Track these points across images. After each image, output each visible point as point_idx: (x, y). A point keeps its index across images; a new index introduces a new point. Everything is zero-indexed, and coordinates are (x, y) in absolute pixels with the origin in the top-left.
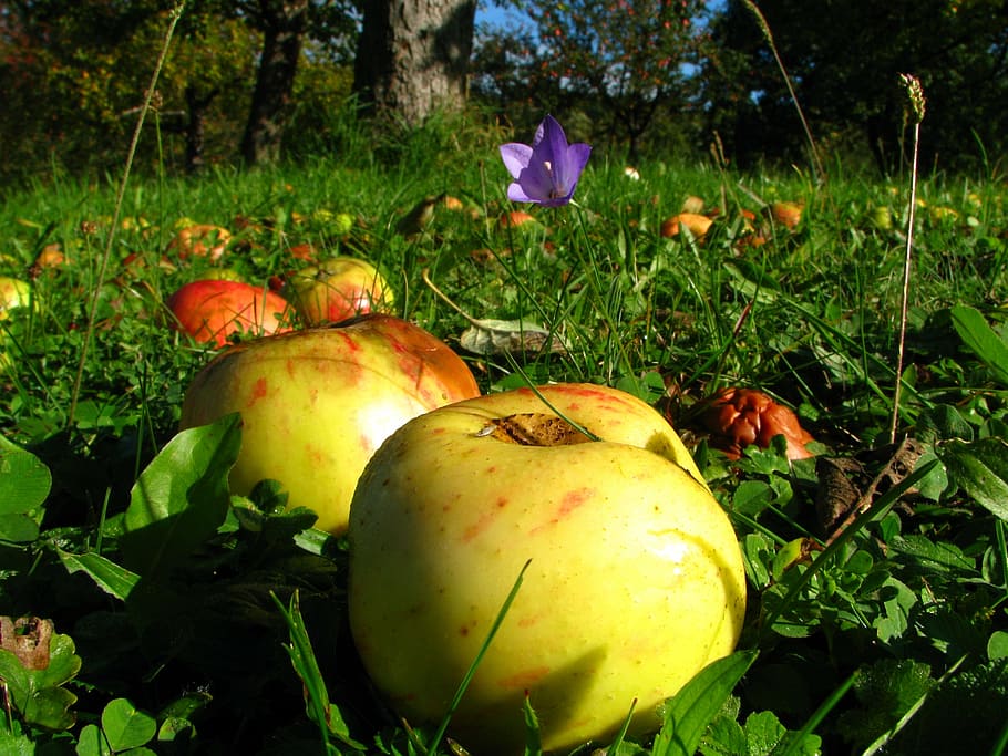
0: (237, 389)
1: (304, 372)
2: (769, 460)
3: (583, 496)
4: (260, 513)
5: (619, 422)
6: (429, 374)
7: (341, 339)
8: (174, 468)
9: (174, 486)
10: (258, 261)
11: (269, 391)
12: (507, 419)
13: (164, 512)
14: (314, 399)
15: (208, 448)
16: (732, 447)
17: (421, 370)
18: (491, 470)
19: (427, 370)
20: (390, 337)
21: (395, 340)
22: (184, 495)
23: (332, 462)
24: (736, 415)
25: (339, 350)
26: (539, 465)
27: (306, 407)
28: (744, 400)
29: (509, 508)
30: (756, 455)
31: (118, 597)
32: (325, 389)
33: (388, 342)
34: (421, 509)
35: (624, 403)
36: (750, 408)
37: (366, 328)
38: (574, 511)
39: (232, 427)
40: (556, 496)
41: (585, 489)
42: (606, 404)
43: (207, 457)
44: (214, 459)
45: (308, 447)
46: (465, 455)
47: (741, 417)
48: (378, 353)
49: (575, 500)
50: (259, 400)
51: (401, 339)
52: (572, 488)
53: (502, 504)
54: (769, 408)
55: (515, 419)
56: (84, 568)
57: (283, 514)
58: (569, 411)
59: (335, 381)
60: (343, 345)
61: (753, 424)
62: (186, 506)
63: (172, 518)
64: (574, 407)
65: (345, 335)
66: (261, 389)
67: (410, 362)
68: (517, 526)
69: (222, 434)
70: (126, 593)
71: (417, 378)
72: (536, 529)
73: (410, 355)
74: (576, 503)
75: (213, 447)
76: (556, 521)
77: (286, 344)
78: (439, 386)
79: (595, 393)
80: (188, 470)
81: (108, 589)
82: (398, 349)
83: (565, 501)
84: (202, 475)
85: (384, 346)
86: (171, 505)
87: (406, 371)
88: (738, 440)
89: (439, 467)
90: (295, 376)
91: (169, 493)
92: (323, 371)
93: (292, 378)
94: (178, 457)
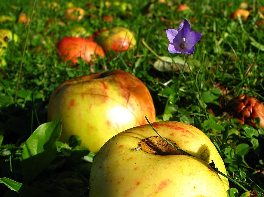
0: (64, 102)
1: (87, 98)
2: (252, 131)
3: (167, 183)
4: (71, 148)
5: (188, 142)
6: (132, 97)
7: (101, 84)
8: (39, 138)
9: (38, 144)
10: (93, 22)
11: (75, 104)
12: (147, 139)
13: (35, 152)
14: (90, 107)
15: (50, 131)
16: (241, 118)
17: (129, 96)
18: (136, 169)
19: (132, 95)
20: (119, 82)
21: (121, 84)
22: (42, 147)
23: (96, 130)
24: (244, 107)
25: (100, 89)
26: (153, 168)
27: (87, 110)
28: (247, 102)
29: (140, 185)
30: (247, 129)
31: (15, 190)
32: (95, 104)
33: (118, 85)
34: (111, 181)
35: (191, 133)
36: (249, 105)
37: (111, 79)
38: (164, 189)
39: (58, 123)
40: (158, 182)
41: (168, 180)
42: (184, 134)
43: (50, 134)
44: (52, 135)
45: (88, 125)
46: (128, 160)
47: (246, 108)
48: (114, 89)
49: (164, 184)
50: (72, 107)
51: (123, 83)
52: (164, 179)
53: (138, 184)
54: (256, 105)
55: (150, 139)
56: (3, 182)
57: (78, 149)
58: (171, 136)
59: (98, 100)
60: (102, 87)
61: (249, 110)
62: (43, 150)
63: (38, 155)
64: (173, 134)
65: (103, 83)
66: (72, 103)
67: (126, 93)
68: (143, 193)
69: (55, 126)
70: (18, 189)
71: (127, 99)
72: (150, 195)
73: (126, 89)
74: (165, 186)
75: (52, 131)
76: (157, 192)
77: (82, 86)
78: (136, 101)
79: (181, 129)
80: (43, 138)
81: (11, 188)
82: (122, 87)
83: (161, 184)
84: (48, 140)
85: (117, 86)
86: (38, 150)
87: (124, 96)
88: (244, 116)
89: (118, 165)
90: (84, 99)
91: (37, 146)
92: (94, 97)
93: (83, 100)
94: (40, 134)
